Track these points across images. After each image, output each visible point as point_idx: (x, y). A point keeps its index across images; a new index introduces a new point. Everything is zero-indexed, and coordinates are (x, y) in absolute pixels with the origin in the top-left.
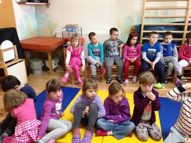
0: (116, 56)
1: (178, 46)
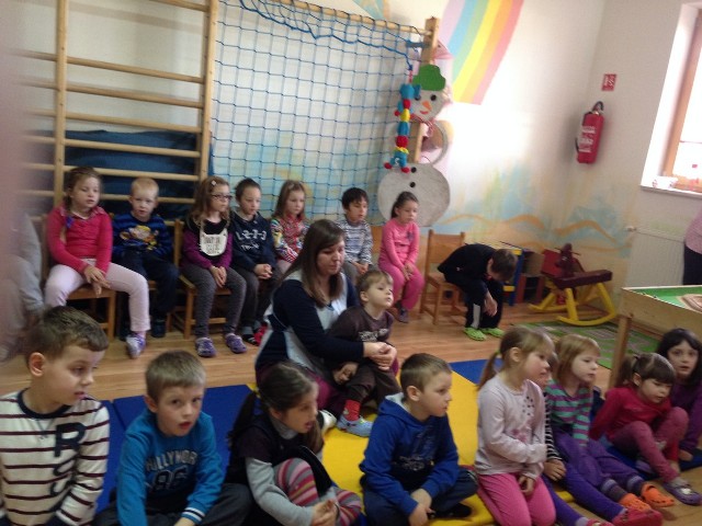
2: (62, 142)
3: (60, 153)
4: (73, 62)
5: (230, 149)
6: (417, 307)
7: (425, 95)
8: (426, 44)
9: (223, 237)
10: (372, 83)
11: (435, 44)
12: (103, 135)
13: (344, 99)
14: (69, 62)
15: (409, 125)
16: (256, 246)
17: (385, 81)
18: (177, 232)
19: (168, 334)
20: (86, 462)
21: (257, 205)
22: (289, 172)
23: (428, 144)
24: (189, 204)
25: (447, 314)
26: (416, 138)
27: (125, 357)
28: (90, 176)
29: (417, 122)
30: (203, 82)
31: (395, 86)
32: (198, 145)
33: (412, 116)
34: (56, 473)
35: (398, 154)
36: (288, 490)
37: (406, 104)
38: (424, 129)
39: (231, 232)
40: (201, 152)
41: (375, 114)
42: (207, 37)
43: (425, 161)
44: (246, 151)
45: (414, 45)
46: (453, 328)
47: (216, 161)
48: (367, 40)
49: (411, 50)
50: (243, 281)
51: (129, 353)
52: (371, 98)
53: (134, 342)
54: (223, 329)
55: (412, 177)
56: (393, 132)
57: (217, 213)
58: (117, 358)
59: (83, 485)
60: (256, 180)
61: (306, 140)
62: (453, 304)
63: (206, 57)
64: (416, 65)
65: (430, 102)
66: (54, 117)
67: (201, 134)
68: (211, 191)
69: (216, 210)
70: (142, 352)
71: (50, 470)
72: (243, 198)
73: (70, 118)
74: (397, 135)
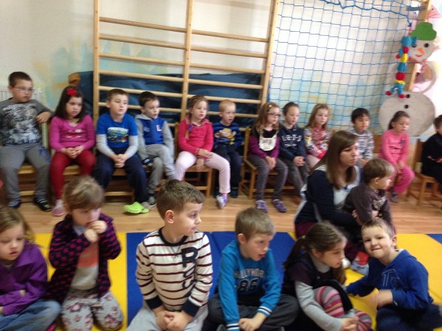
0: (28, 142)
1: (173, 125)
2: (187, 81)
3: (186, 87)
4: (195, 33)
5: (281, 83)
6: (405, 193)
7: (420, 43)
8: (423, 8)
9: (274, 140)
10: (380, 36)
11: (429, 8)
12: (208, 77)
13: (360, 48)
14: (193, 33)
15: (406, 64)
16: (294, 145)
17: (390, 35)
18: (247, 135)
19: (239, 196)
20: (201, 268)
21: (297, 119)
22: (318, 98)
23: (420, 78)
24: (255, 118)
25: (427, 199)
26: (411, 74)
27: (216, 207)
28: (202, 100)
29: (412, 62)
30: (268, 41)
31: (398, 37)
32: (262, 81)
33: (410, 59)
34: (185, 276)
35: (397, 85)
36: (324, 306)
37: (405, 50)
38: (418, 68)
39: (279, 136)
40: (263, 85)
41: (381, 57)
42: (272, 13)
43: (416, 90)
44: (291, 84)
45: (414, 9)
46: (432, 210)
47: (272, 91)
48: (380, 8)
49: (411, 13)
50: (286, 168)
51: (218, 205)
52: (379, 47)
53: (221, 199)
54: (272, 196)
55: (407, 101)
56: (394, 70)
57: (271, 125)
58: (211, 207)
59: (202, 282)
60: (296, 103)
61: (332, 76)
62: (432, 192)
63: (271, 25)
64: (414, 23)
65: (424, 49)
66: (183, 66)
67: (265, 74)
68: (268, 111)
69: (270, 123)
70: (225, 206)
71: (182, 275)
72: (288, 114)
73: (192, 67)
74: (396, 72)
